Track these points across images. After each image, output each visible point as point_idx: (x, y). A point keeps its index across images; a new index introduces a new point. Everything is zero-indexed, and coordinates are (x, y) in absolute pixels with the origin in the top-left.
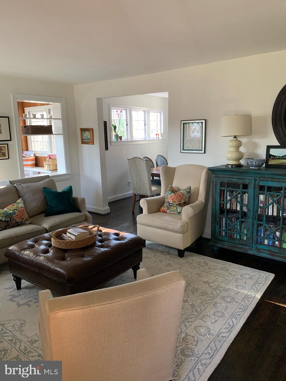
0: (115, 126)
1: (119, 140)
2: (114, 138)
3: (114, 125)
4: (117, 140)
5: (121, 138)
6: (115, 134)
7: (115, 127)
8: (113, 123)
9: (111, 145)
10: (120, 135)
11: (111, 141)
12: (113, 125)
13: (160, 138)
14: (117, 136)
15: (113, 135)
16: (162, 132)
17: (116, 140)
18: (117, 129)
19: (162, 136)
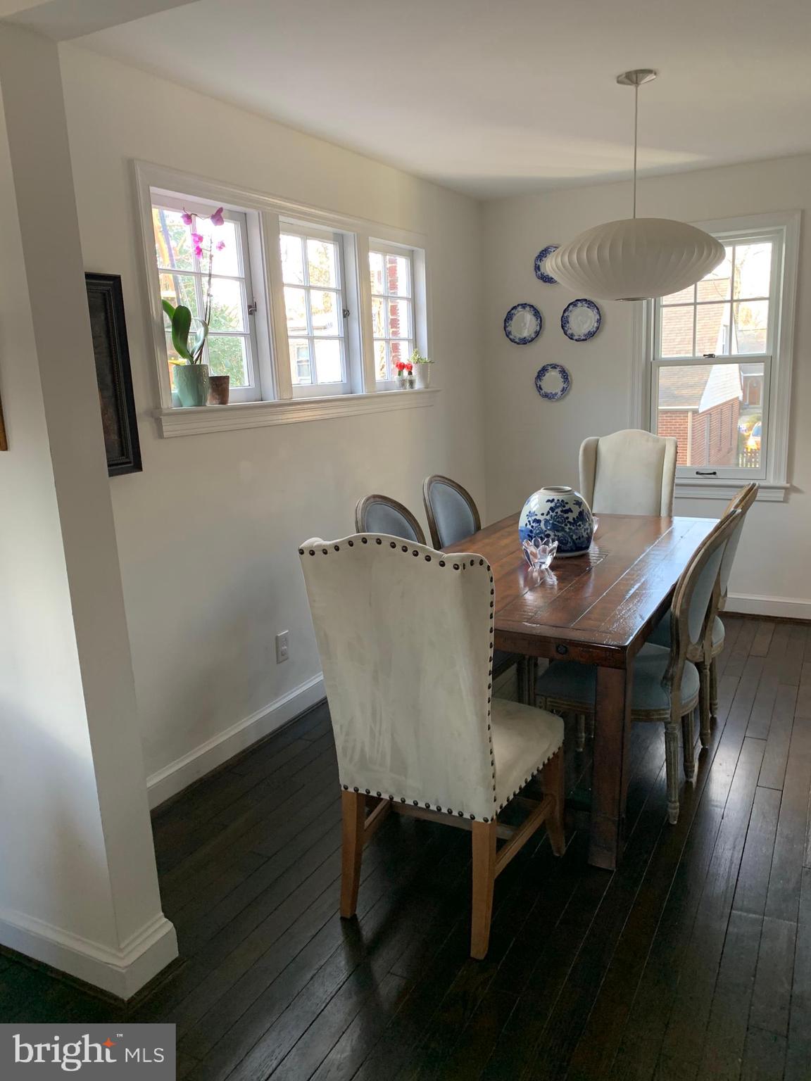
0: (180, 307)
1: (211, 403)
2: (175, 390)
3: (175, 306)
4: (200, 401)
5: (220, 385)
6: (184, 361)
7: (181, 320)
8: (167, 294)
9: (160, 435)
10: (213, 372)
11: (157, 406)
12: (166, 306)
13: (418, 385)
14: (194, 374)
15: (172, 369)
16: (425, 355)
17: (188, 404)
18: (196, 329)
19: (423, 375)
